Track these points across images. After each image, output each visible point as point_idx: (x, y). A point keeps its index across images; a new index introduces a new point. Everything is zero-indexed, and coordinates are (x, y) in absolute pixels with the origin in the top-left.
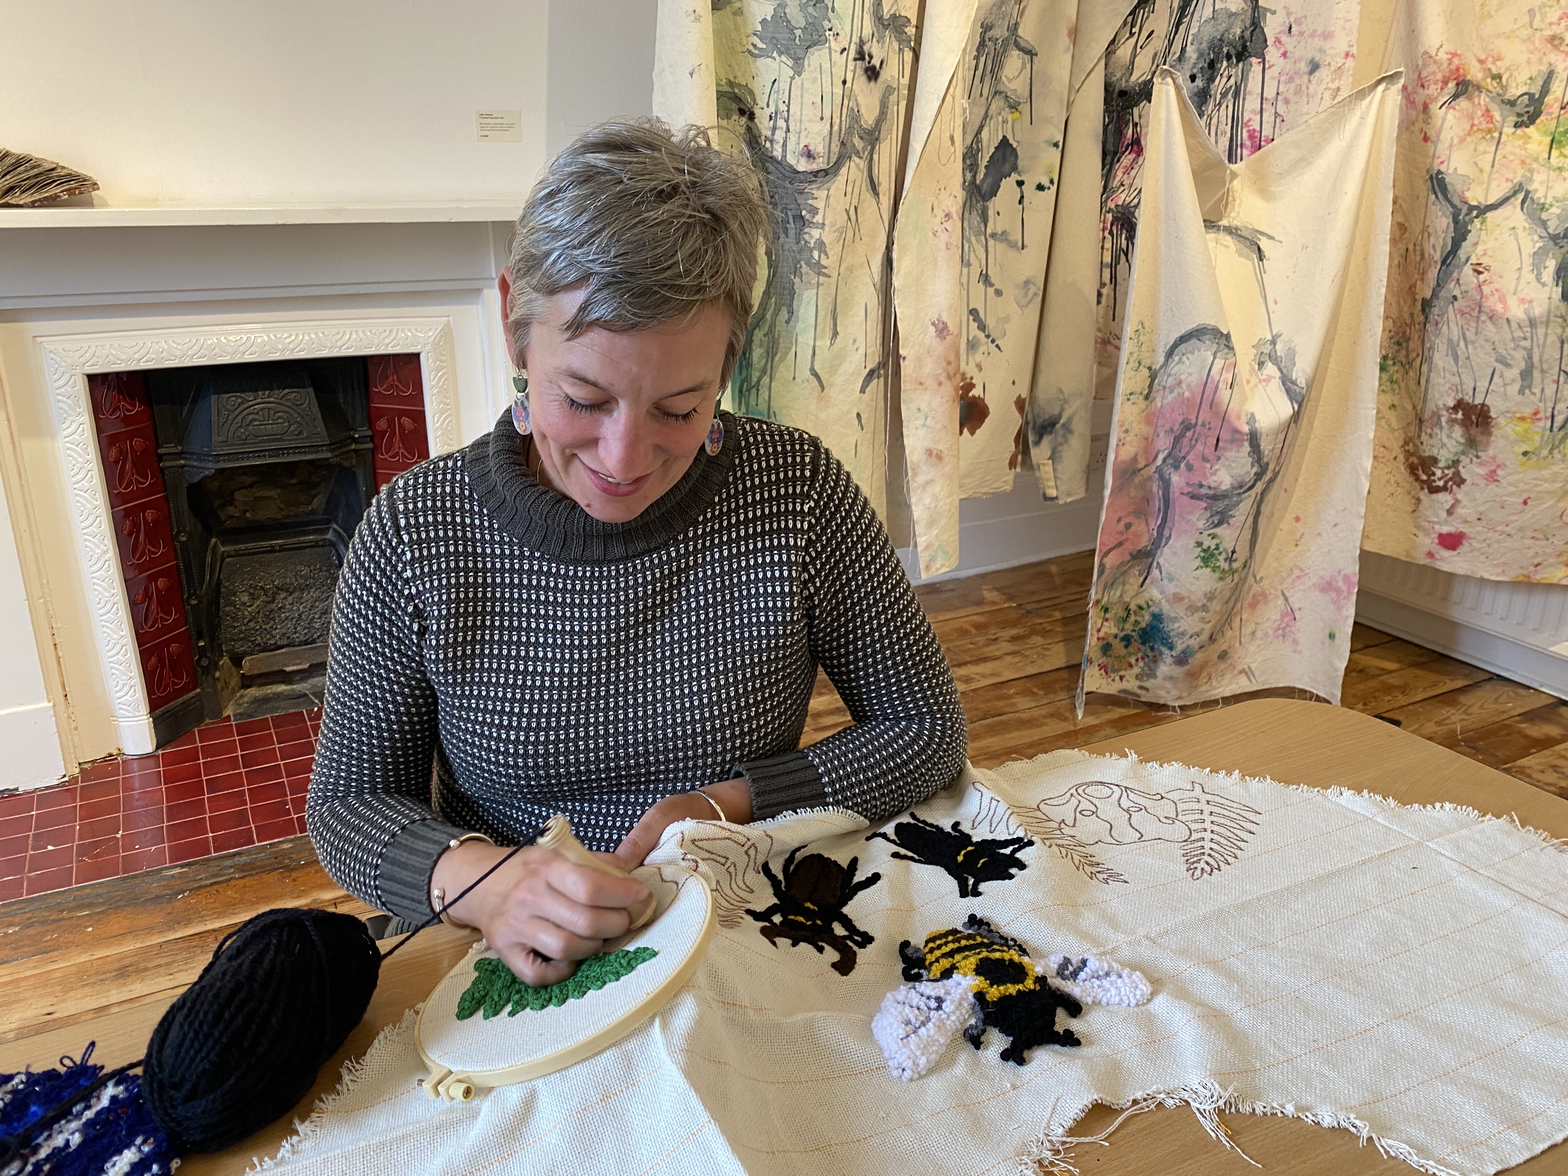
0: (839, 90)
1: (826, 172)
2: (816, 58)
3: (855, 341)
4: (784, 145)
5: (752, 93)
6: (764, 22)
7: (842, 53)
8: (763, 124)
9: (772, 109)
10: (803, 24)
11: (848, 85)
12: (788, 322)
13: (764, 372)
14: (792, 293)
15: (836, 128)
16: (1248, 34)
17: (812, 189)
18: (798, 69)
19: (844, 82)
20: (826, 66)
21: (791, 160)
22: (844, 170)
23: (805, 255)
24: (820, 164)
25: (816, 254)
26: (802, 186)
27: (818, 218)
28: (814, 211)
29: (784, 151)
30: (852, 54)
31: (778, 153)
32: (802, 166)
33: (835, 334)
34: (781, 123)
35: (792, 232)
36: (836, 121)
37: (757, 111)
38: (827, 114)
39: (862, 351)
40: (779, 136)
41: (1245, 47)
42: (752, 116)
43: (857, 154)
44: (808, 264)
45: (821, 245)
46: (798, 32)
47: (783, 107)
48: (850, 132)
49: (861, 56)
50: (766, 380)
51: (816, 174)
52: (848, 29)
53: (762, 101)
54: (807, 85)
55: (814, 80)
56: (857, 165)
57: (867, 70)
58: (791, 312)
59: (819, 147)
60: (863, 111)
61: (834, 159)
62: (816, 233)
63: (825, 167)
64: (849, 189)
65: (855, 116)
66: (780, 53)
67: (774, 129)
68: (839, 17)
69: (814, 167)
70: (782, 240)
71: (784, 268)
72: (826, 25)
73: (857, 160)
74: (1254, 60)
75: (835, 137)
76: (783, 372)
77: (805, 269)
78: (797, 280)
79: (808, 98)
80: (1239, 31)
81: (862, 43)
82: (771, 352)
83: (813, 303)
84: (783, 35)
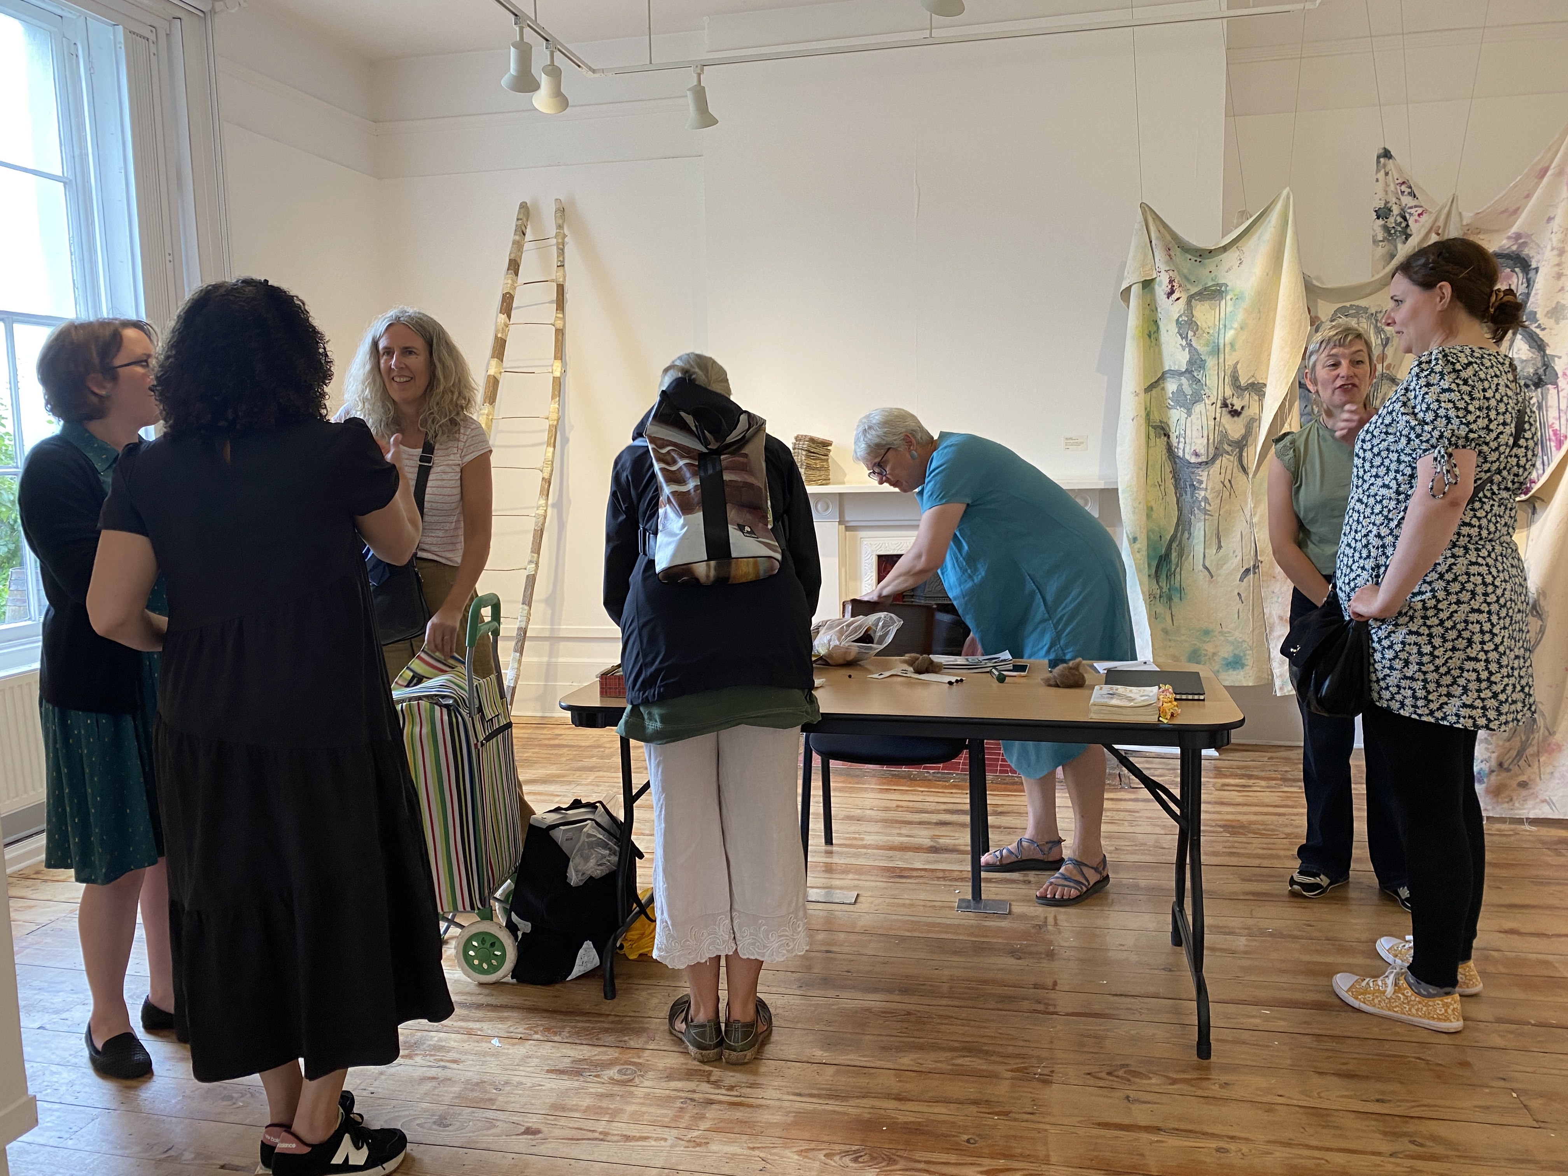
0: (1212, 423)
1: (1207, 463)
2: (1199, 408)
3: (1234, 552)
4: (1184, 450)
5: (1168, 426)
6: (1173, 393)
7: (1213, 404)
8: (1174, 441)
9: (1177, 433)
10: (1191, 393)
11: (1218, 419)
12: (1188, 539)
13: (1177, 566)
14: (1190, 524)
15: (1211, 441)
16: (1541, 371)
17: (1199, 471)
18: (1189, 414)
19: (1215, 419)
20: (1204, 411)
21: (1187, 457)
22: (1218, 462)
23: (1197, 504)
24: (1203, 459)
25: (1203, 504)
26: (1193, 470)
27: (1203, 486)
28: (1201, 482)
29: (1184, 453)
30: (1219, 405)
31: (1181, 454)
32: (1193, 460)
33: (1220, 547)
34: (1182, 440)
35: (1189, 493)
36: (1211, 437)
37: (1171, 434)
38: (1205, 434)
39: (1239, 557)
40: (1181, 446)
41: (1540, 379)
42: (1169, 437)
43: (1228, 453)
44: (1199, 509)
45: (1206, 499)
46: (1189, 397)
47: (1183, 432)
48: (1221, 442)
49: (1225, 405)
50: (1178, 570)
51: (1200, 464)
52: (1215, 393)
53: (1173, 430)
54: (1194, 421)
55: (1198, 419)
56: (1228, 459)
57: (1230, 412)
58: (1190, 534)
59: (1202, 450)
60: (1229, 432)
61: (1211, 456)
62: (1202, 493)
63: (1205, 460)
64: (1223, 471)
65: (1224, 436)
66: (1181, 407)
67: (1179, 442)
68: (1209, 388)
69: (1200, 460)
70: (1184, 497)
71: (1186, 511)
72: (1202, 392)
73: (1228, 457)
74: (1550, 386)
75: (1211, 446)
76: (1186, 566)
77: (1196, 511)
78: (1193, 517)
79: (1194, 428)
80: (1532, 371)
81: (1225, 400)
82: (1181, 555)
83: (1202, 529)
84: (1182, 398)
